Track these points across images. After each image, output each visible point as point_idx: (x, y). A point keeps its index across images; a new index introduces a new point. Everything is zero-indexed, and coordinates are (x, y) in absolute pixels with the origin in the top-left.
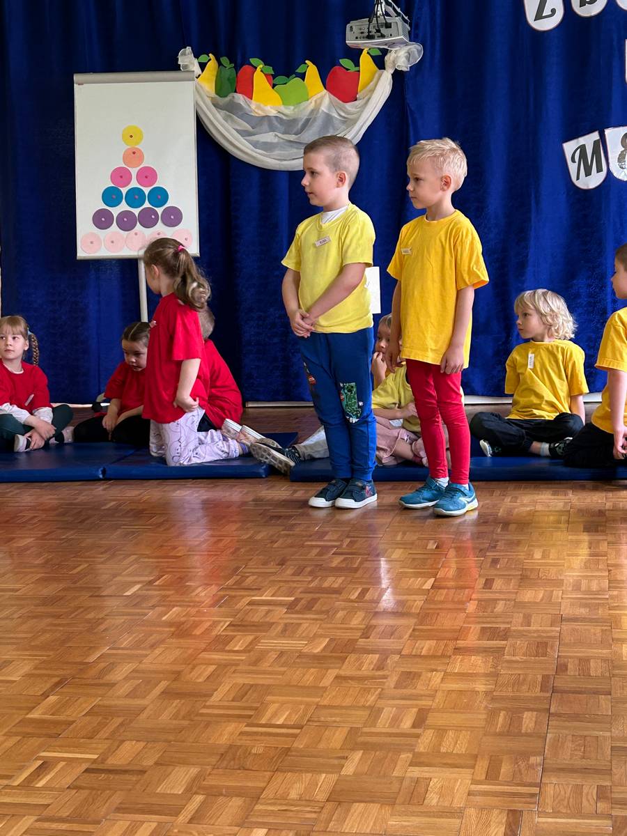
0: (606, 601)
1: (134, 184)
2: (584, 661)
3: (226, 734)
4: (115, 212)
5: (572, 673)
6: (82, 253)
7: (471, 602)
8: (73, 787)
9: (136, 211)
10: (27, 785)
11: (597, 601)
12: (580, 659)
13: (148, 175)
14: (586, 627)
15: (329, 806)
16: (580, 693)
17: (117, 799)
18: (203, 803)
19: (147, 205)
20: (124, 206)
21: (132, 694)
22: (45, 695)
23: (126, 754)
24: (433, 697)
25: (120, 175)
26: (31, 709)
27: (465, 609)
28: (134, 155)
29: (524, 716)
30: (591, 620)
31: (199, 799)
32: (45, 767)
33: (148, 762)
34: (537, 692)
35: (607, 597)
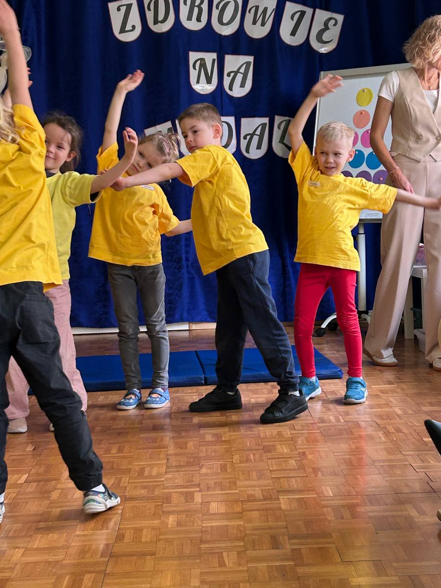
0: (162, 483)
2: (139, 530)
5: (128, 541)
7: (56, 490)
11: (155, 484)
12: (135, 529)
14: (144, 504)
16: (131, 555)
24: (12, 569)
27: (50, 497)
29: (85, 578)
30: (149, 499)
34: (98, 558)
35: (163, 479)
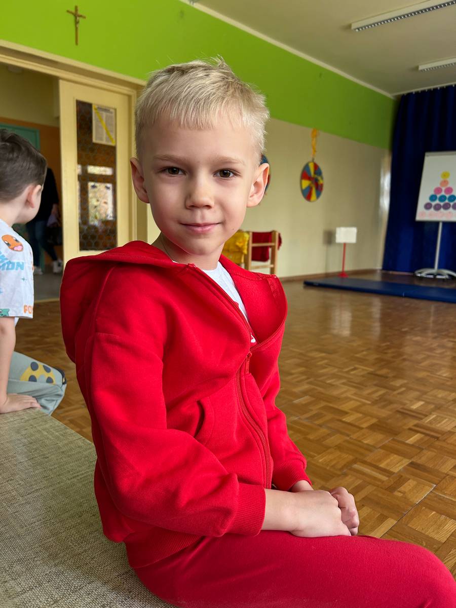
1: (443, 193)
3: (421, 375)
4: (434, 203)
6: (419, 218)
8: (363, 376)
9: (442, 204)
10: (348, 372)
13: (449, 190)
15: (452, 402)
17: (375, 382)
18: (405, 391)
19: (447, 201)
20: (437, 202)
21: (393, 357)
22: (363, 351)
23: (384, 371)
25: (438, 190)
26: (356, 354)
28: (445, 182)
31: (403, 389)
32: (355, 369)
33: (390, 375)
